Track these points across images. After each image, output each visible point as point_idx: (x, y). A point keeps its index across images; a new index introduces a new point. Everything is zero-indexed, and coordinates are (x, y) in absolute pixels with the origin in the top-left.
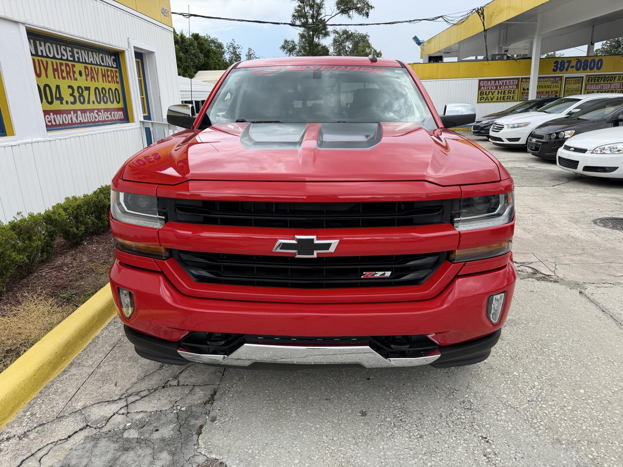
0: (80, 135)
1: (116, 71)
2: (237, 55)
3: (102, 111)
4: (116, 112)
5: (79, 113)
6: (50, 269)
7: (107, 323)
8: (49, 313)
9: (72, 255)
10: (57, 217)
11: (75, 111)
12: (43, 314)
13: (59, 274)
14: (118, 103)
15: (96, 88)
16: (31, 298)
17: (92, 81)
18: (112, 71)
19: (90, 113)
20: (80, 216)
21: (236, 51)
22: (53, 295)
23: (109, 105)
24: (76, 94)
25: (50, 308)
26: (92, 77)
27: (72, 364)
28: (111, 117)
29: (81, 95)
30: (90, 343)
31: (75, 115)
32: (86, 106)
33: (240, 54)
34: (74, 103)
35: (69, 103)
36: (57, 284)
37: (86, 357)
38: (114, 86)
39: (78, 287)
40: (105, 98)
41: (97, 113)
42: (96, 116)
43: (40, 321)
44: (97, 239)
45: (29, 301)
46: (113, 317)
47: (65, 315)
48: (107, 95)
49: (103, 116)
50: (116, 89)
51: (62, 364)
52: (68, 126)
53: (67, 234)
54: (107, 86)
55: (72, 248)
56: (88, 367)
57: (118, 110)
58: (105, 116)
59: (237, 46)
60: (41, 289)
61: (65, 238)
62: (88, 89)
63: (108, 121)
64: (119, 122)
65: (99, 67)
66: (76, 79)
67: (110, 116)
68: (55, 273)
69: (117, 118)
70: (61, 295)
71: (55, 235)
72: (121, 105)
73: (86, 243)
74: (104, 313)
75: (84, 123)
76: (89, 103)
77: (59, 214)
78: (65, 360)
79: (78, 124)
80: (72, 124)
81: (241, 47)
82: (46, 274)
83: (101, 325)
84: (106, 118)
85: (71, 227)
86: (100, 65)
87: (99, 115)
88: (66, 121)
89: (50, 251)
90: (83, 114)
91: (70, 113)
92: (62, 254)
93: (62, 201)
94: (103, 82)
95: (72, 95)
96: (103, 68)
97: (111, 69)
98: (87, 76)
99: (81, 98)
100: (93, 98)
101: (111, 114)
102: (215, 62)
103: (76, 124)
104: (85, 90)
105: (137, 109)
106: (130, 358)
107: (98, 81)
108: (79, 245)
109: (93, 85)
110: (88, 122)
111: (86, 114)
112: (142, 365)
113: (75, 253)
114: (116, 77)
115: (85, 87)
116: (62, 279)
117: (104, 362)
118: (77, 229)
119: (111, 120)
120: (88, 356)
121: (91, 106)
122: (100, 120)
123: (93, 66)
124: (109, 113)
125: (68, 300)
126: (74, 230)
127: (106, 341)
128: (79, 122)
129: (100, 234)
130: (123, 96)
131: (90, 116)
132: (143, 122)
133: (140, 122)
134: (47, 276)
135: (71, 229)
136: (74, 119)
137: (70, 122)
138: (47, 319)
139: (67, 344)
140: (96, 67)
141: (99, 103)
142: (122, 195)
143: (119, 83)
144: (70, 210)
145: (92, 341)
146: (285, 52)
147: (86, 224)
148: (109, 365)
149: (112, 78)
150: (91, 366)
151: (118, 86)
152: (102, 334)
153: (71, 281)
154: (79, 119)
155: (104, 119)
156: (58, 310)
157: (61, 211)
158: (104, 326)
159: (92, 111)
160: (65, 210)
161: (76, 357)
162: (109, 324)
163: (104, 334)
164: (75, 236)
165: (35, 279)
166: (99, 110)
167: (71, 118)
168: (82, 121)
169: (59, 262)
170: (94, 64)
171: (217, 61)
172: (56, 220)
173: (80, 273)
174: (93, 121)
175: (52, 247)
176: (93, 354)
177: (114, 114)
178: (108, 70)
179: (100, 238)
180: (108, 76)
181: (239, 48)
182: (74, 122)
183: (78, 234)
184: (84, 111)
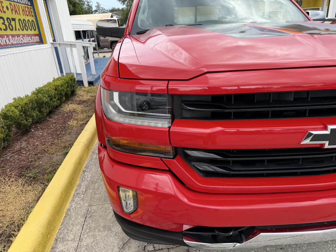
0: (14, 52)
1: (31, 8)
2: (90, 6)
3: (25, 36)
4: (34, 37)
5: (10, 37)
6: (12, 154)
7: (72, 196)
8: (23, 192)
9: (26, 141)
10: (11, 114)
11: (8, 36)
12: (18, 194)
13: (20, 157)
14: (35, 30)
15: (19, 20)
16: (3, 181)
17: (16, 14)
18: (28, 8)
19: (17, 37)
20: (28, 111)
21: (89, 4)
22: (20, 176)
23: (29, 32)
24: (6, 23)
25: (22, 187)
26: (16, 11)
27: (56, 240)
28: (32, 40)
29: (10, 24)
30: (65, 217)
31: (8, 38)
32: (14, 32)
33: (92, 6)
34: (6, 30)
35: (3, 30)
36: (21, 166)
37: (66, 231)
38: (31, 18)
39: (38, 167)
40: (26, 27)
41: (22, 37)
42: (22, 39)
43: (17, 201)
44: (41, 126)
45: (3, 183)
46: (74, 190)
47: (36, 193)
48: (27, 24)
49: (26, 40)
50: (32, 21)
51: (49, 242)
52: (4, 47)
53: (19, 125)
54: (27, 18)
55: (24, 135)
56: (71, 241)
57: (35, 35)
58: (28, 40)
59: (90, 1)
60: (10, 171)
61: (18, 128)
62: (14, 20)
63: (30, 43)
64: (37, 43)
65: (19, 4)
66: (5, 12)
67: (30, 39)
68: (17, 156)
69: (35, 41)
70: (28, 175)
71: (11, 127)
72: (37, 32)
73: (33, 130)
74: (68, 188)
75: (14, 44)
76: (16, 30)
77: (12, 111)
78: (50, 237)
79: (10, 45)
80: (7, 45)
81: (92, 2)
82: (10, 158)
83: (68, 199)
84: (28, 41)
85: (22, 120)
86: (20, 3)
87: (24, 39)
88: (2, 43)
89: (9, 140)
90: (13, 38)
91: (4, 37)
92: (17, 140)
93: (12, 101)
94: (24, 15)
95: (3, 24)
96: (22, 5)
97: (28, 6)
98: (12, 10)
99: (10, 26)
100: (18, 27)
101: (31, 38)
102: (79, 10)
103: (9, 45)
104: (12, 21)
105: (48, 35)
106: (104, 227)
107: (20, 15)
108: (28, 132)
109: (17, 17)
110: (17, 44)
111: (15, 38)
112: (116, 233)
113: (28, 139)
114: (32, 12)
115: (12, 18)
116: (24, 160)
117: (84, 235)
118: (26, 120)
119: (32, 43)
120: (68, 230)
121: (17, 32)
122: (25, 42)
123: (15, 3)
124: (30, 37)
125: (34, 178)
126: (25, 122)
127: (77, 213)
128: (11, 43)
129: (41, 123)
130: (37, 25)
131: (18, 39)
132: (53, 43)
133: (51, 43)
134: (11, 160)
135: (22, 122)
136: (8, 41)
137: (5, 44)
138: (23, 199)
139: (49, 222)
140: (18, 4)
141: (23, 30)
142: (116, 95)
143: (34, 16)
144: (20, 108)
145: (66, 214)
146: (120, 3)
147: (33, 116)
148: (88, 236)
149: (29, 12)
150: (73, 240)
151: (33, 19)
152: (72, 206)
153: (31, 162)
154: (11, 42)
155: (27, 42)
156: (28, 189)
157: (13, 108)
158: (71, 199)
159: (18, 36)
160: (16, 107)
161: (58, 232)
162: (74, 196)
163: (73, 206)
164: (25, 126)
165: (3, 163)
166: (23, 35)
167: (5, 41)
168: (13, 43)
169: (17, 146)
170: (16, 2)
171: (80, 9)
172: (11, 116)
173: (36, 155)
174: (20, 43)
175: (10, 136)
176: (72, 227)
177: (33, 38)
178: (25, 7)
179: (42, 125)
180: (26, 11)
181: (91, 2)
182: (8, 44)
183: (28, 124)
184: (13, 36)
